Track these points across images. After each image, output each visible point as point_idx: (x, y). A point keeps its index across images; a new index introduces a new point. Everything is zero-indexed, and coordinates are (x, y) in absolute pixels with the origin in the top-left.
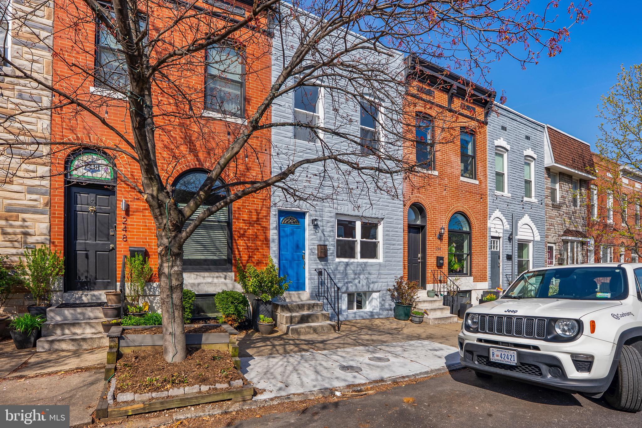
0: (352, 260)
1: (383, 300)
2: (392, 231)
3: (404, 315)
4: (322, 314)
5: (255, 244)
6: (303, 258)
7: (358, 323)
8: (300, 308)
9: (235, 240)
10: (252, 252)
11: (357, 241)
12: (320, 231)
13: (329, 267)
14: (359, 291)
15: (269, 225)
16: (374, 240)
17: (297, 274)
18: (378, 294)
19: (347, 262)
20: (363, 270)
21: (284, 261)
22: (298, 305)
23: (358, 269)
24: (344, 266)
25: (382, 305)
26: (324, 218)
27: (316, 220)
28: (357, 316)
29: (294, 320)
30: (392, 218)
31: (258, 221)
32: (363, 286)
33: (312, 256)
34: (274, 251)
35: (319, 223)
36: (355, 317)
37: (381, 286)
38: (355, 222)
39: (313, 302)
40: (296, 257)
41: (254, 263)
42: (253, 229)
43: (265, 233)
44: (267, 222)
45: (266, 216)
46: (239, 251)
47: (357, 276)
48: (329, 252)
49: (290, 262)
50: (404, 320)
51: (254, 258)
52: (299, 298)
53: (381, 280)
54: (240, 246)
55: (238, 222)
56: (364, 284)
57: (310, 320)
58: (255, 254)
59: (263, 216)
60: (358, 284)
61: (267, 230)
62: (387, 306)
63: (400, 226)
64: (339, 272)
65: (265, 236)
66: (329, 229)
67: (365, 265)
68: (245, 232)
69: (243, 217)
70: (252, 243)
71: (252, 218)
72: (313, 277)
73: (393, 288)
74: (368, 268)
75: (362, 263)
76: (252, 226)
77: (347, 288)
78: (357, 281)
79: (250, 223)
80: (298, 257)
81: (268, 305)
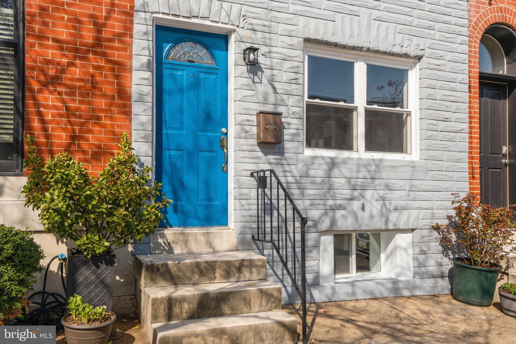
0: (345, 154)
1: (423, 252)
2: (442, 88)
3: (479, 293)
4: (261, 291)
5: (89, 103)
6: (223, 145)
7: (360, 312)
8: (202, 273)
9: (32, 90)
10: (82, 124)
11: (356, 109)
12: (265, 80)
13: (287, 168)
14: (364, 228)
15: (130, 58)
16: (398, 109)
17: (207, 184)
18: (408, 237)
19: (332, 159)
20: (373, 179)
21: (173, 153)
22: (198, 265)
23: (361, 175)
24: (325, 167)
25: (421, 265)
26: (274, 49)
27: (253, 50)
28: (358, 291)
29: (176, 310)
30: (441, 58)
31: (100, 46)
32: (372, 216)
33: (243, 141)
34: (143, 124)
35: (261, 60)
36: (354, 293)
37: (417, 219)
38: (353, 63)
39: (241, 255)
40: (203, 143)
41: (84, 152)
42: (83, 66)
43: (117, 77)
44: (125, 50)
45: (120, 35)
46: (43, 121)
47: (356, 193)
48: (287, 133)
49: (190, 155)
50: (481, 305)
51: (86, 139)
52: (210, 244)
53: (417, 204)
54: (47, 107)
55: (41, 45)
56: (375, 212)
57: (226, 309)
58: (90, 131)
59: (114, 34)
60: (360, 213)
61: (125, 70)
62: (432, 267)
63: (460, 77)
64: (313, 183)
65: (119, 84)
66: (286, 77)
67: (377, 166)
68: (63, 71)
69: (54, 31)
70: (81, 102)
71: (81, 36)
72: (246, 191)
73: (446, 222)
74: (384, 174)
75: (368, 160)
76: (81, 58)
77: (333, 222)
78: (356, 205)
79: (76, 50)
80: (211, 143)
81: (103, 267)
